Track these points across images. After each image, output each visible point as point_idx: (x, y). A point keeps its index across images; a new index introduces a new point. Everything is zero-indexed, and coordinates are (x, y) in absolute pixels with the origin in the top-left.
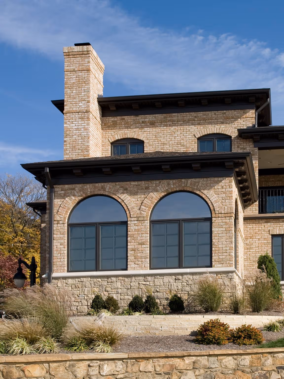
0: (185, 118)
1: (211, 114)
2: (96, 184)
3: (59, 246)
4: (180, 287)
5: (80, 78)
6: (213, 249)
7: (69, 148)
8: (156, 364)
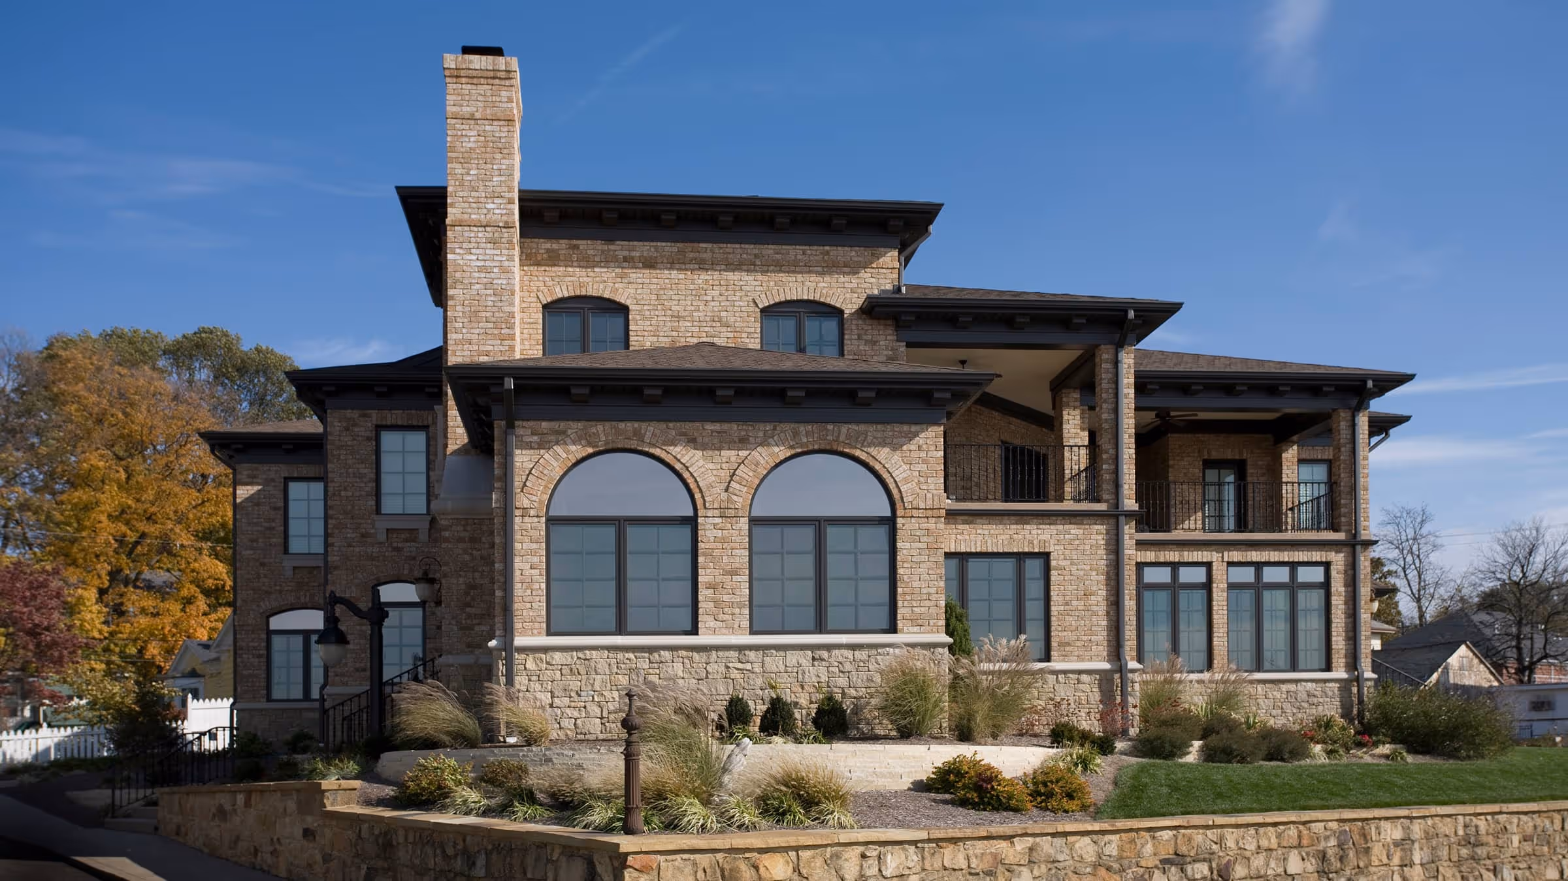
0: (730, 256)
1: (794, 252)
2: (621, 424)
3: (528, 572)
4: (824, 678)
5: (488, 139)
6: (900, 590)
7: (461, 314)
8: (971, 852)
